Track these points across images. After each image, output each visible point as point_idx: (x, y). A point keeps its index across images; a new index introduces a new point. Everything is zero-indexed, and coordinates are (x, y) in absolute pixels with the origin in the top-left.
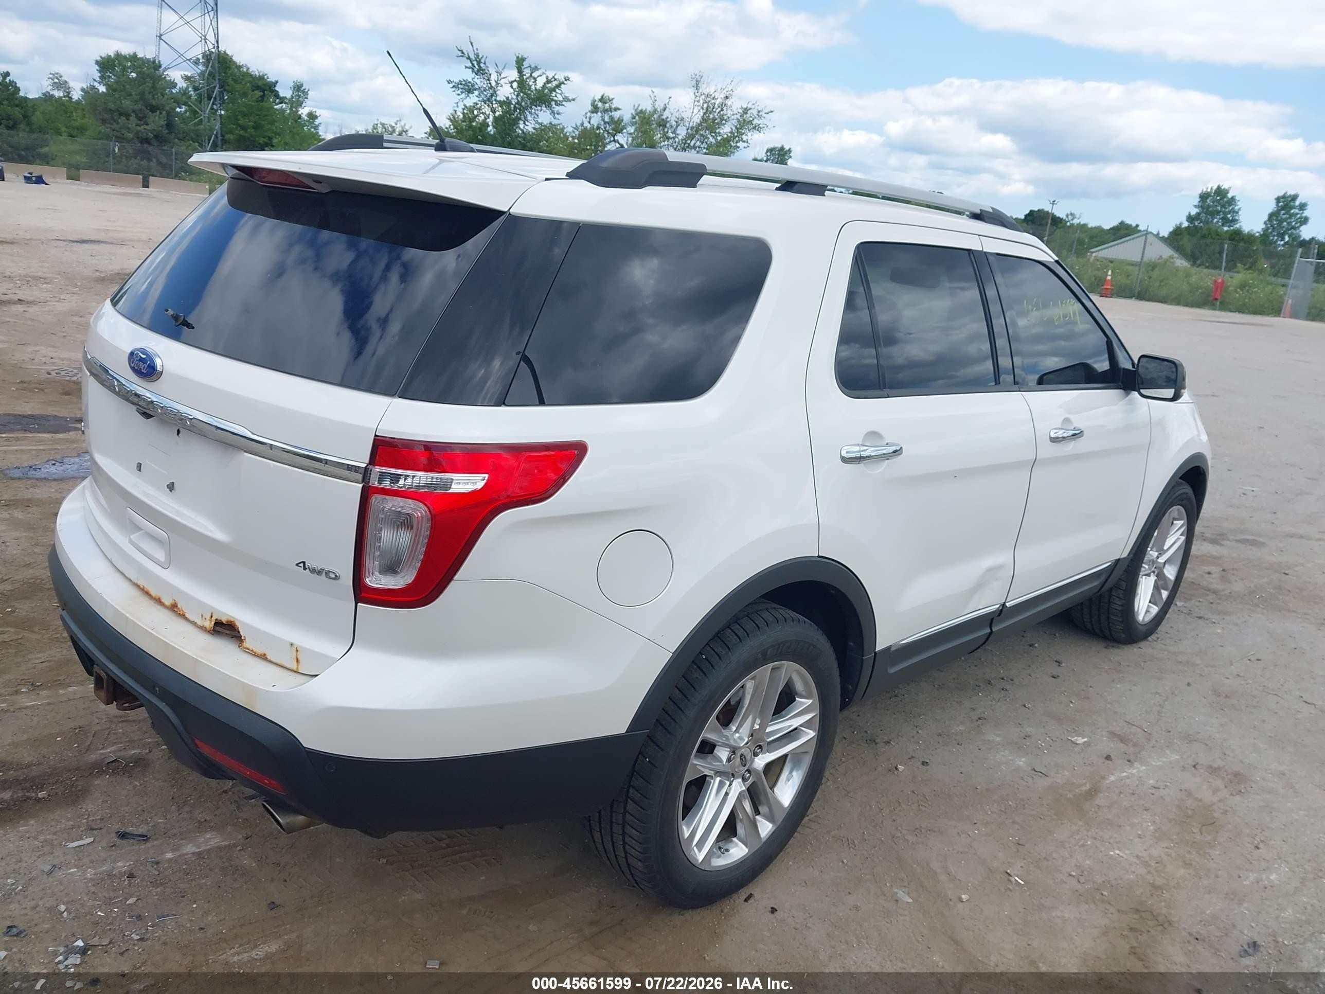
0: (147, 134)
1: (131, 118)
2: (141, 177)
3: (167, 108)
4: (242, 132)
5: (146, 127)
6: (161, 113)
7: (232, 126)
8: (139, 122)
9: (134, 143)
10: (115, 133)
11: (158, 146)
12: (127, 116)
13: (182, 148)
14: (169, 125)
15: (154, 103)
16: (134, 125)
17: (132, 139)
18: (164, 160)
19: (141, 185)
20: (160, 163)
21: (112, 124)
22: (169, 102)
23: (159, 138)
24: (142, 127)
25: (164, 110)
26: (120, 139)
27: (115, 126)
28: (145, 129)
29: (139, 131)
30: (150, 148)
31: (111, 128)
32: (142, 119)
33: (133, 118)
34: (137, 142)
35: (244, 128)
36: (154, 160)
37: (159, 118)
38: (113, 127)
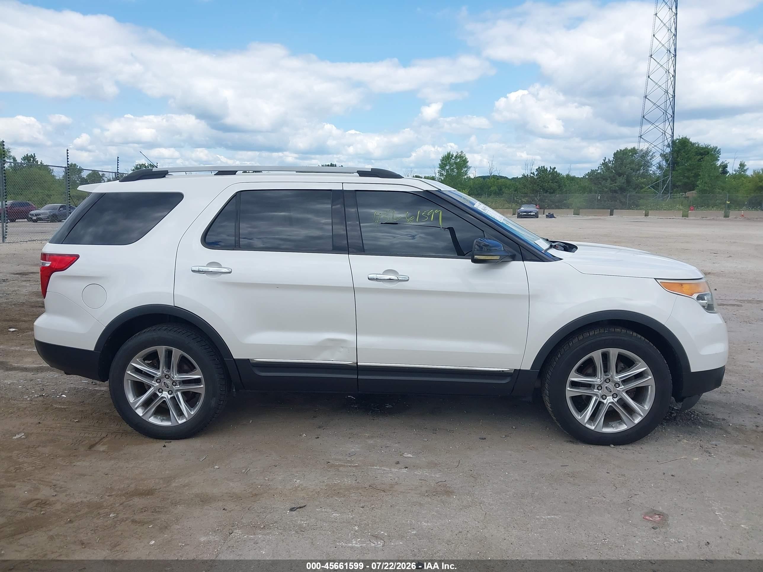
0: (615, 188)
1: (608, 181)
2: (610, 210)
3: (627, 173)
4: (686, 180)
5: (615, 184)
6: (623, 176)
7: (681, 177)
8: (612, 182)
9: (608, 193)
10: (600, 189)
11: (621, 193)
12: (606, 180)
13: (633, 193)
14: (628, 182)
15: (620, 171)
16: (609, 184)
17: (608, 191)
18: (623, 200)
19: (609, 215)
20: (621, 202)
21: (598, 185)
22: (628, 170)
23: (622, 190)
24: (613, 185)
25: (625, 175)
26: (600, 192)
27: (600, 186)
28: (614, 185)
29: (611, 187)
30: (617, 195)
31: (598, 187)
32: (613, 180)
33: (609, 181)
34: (610, 193)
35: (688, 178)
36: (618, 201)
37: (623, 178)
38: (599, 186)
